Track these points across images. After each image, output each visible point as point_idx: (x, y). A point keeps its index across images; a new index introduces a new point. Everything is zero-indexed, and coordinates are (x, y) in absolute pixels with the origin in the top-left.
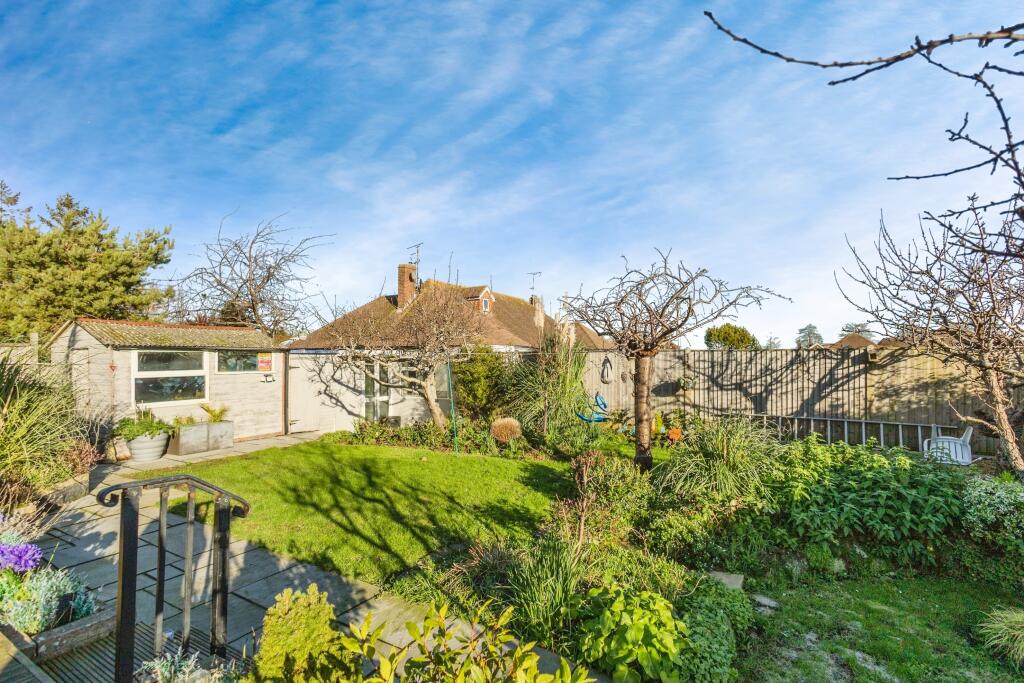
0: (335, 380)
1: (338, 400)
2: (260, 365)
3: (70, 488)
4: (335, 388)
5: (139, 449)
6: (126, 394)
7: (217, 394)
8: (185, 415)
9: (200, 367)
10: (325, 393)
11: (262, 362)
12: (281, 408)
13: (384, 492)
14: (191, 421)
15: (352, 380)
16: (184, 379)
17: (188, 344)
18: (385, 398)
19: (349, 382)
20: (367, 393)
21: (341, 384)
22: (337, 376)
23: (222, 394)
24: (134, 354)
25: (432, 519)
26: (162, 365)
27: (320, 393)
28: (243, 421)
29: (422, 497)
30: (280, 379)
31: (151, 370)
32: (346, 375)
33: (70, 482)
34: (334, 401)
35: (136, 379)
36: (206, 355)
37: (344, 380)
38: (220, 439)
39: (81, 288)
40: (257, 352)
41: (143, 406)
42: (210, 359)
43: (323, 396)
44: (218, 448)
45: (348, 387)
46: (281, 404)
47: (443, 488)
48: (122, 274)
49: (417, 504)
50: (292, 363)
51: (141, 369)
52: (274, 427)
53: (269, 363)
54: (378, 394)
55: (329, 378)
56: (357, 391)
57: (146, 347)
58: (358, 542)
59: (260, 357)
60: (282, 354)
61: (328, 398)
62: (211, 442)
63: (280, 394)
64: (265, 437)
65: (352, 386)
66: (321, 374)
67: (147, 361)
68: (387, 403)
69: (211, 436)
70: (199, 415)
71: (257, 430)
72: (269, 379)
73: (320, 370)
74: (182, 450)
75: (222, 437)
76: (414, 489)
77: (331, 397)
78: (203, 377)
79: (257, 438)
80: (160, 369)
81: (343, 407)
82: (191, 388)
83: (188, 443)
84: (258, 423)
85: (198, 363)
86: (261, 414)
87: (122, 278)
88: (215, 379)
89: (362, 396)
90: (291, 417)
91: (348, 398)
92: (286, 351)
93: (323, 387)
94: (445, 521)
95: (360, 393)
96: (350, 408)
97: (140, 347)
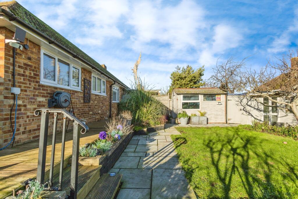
0: (248, 105)
1: (249, 113)
2: (217, 99)
3: (159, 127)
4: (248, 108)
5: (182, 121)
6: (180, 106)
7: (203, 108)
8: (194, 113)
9: (198, 99)
10: (243, 110)
11: (217, 98)
12: (224, 114)
13: (248, 152)
14: (195, 115)
15: (256, 105)
16: (194, 103)
17: (195, 93)
18: (276, 114)
19: (255, 106)
20: (264, 111)
21: (251, 107)
22: (249, 103)
23: (205, 108)
24: (182, 96)
25: (268, 177)
26: (188, 99)
27: (241, 110)
28: (211, 117)
29: (270, 161)
30: (224, 104)
31: (186, 100)
32: (253, 103)
33: (159, 126)
34: (248, 113)
35: (182, 103)
36: (200, 96)
37: (253, 105)
38: (203, 122)
39: (185, 84)
40: (216, 95)
41: (184, 110)
42: (201, 97)
43: (243, 111)
44: (202, 124)
45: (254, 108)
46: (224, 112)
47: (289, 161)
48: (193, 80)
49: (264, 165)
50: (228, 98)
51: (183, 100)
52: (222, 120)
53: (220, 98)
54: (271, 112)
55: (245, 104)
56: (259, 110)
57: (184, 94)
58: (213, 170)
59: (217, 96)
60: (225, 95)
61: (245, 112)
62: (200, 122)
63: (224, 109)
64: (219, 123)
65: (257, 108)
66: (242, 103)
67: (185, 98)
68: (277, 116)
69: (200, 120)
70: (198, 114)
71: (216, 120)
72: (220, 104)
73: (241, 101)
74: (192, 123)
75: (203, 121)
76: (267, 156)
77: (246, 112)
78: (199, 103)
79: (216, 123)
80: (188, 100)
81: (252, 116)
82: (196, 106)
83: (193, 121)
84: (216, 118)
85: (197, 98)
86: (217, 115)
87: (193, 81)
88: (203, 103)
89: (262, 112)
90: (228, 118)
91: (255, 113)
92: (226, 94)
93: (242, 108)
94: (277, 181)
95: (261, 111)
96: (256, 117)
97: (183, 94)
